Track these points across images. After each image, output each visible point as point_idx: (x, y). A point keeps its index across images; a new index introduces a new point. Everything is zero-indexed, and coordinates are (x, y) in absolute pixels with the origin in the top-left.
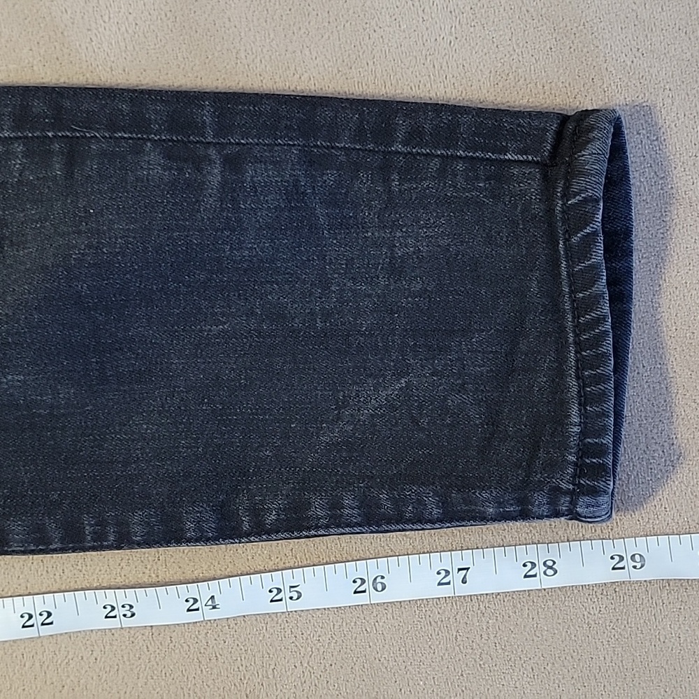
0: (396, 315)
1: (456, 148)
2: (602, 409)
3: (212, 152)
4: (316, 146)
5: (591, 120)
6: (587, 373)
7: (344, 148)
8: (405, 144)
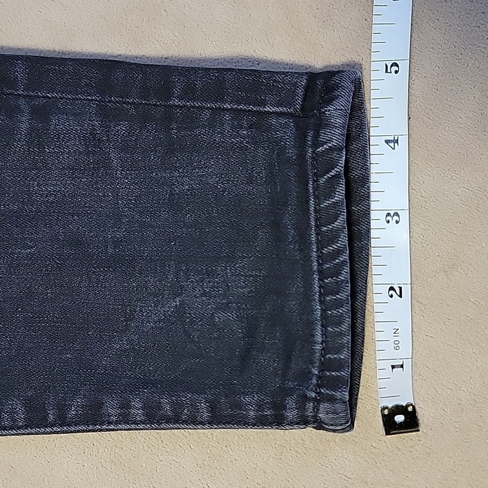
0: (173, 243)
1: (224, 101)
2: (341, 329)
3: (22, 102)
4: (110, 102)
5: (336, 79)
6: (328, 298)
7: (133, 103)
8: (180, 98)
